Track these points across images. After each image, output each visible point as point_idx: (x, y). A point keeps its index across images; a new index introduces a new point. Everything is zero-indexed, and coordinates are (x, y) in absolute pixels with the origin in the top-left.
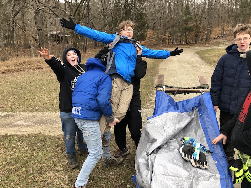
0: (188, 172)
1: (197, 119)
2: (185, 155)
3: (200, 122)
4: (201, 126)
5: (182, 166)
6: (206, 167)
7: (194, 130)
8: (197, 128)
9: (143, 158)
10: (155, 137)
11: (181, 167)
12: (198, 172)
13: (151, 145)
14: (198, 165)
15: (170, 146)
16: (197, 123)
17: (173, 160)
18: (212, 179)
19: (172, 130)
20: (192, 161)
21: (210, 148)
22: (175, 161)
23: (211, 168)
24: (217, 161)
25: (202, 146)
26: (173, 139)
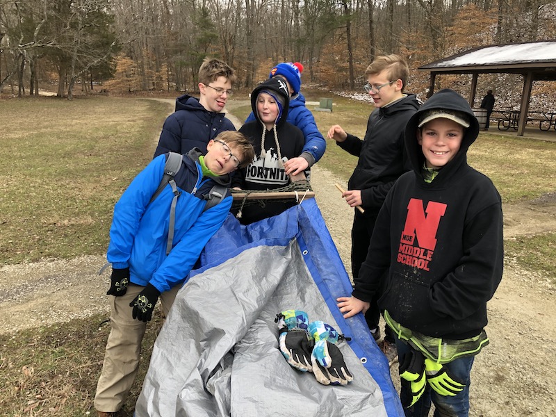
0: (317, 401)
1: (299, 263)
2: (295, 358)
3: (307, 269)
4: (312, 279)
5: (298, 389)
6: (349, 379)
7: (296, 291)
8: (302, 285)
9: (192, 386)
10: (217, 326)
11: (297, 392)
12: (338, 398)
13: (208, 346)
14: (334, 380)
15: (255, 340)
16: (301, 273)
17: (274, 380)
18: (368, 406)
19: (256, 297)
20: (315, 369)
21: (342, 330)
22: (279, 380)
23: (357, 378)
24: (365, 359)
25: (329, 329)
26: (258, 321)
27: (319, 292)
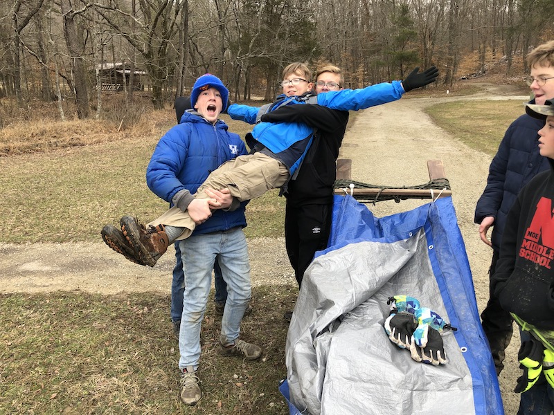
0: (403, 372)
1: (423, 257)
2: (396, 336)
3: (429, 262)
4: (432, 271)
5: (390, 359)
6: (443, 361)
7: (416, 281)
8: (422, 276)
9: (305, 342)
10: (330, 297)
11: (388, 361)
12: (426, 374)
13: (321, 313)
14: (425, 358)
15: (363, 315)
16: (423, 266)
17: (369, 347)
18: (455, 388)
19: (368, 279)
20: (412, 347)
21: (451, 320)
22: (373, 348)
23: (452, 363)
24: (466, 349)
25: (434, 316)
26: (371, 300)
27: (436, 284)
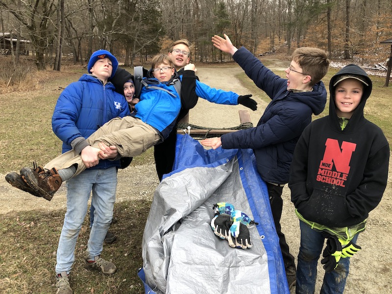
0: (224, 255)
1: (236, 175)
2: (218, 231)
3: (240, 179)
4: (242, 185)
5: (214, 247)
6: (249, 246)
7: (232, 192)
8: (236, 189)
9: (155, 240)
10: (173, 206)
11: (213, 249)
12: (238, 255)
13: (167, 218)
14: (238, 245)
15: (197, 218)
16: (236, 181)
17: (200, 240)
18: (257, 263)
19: (200, 192)
20: (229, 238)
21: (254, 218)
22: (203, 241)
23: (255, 247)
24: (264, 236)
25: (244, 216)
26: (202, 207)
27: (245, 194)
